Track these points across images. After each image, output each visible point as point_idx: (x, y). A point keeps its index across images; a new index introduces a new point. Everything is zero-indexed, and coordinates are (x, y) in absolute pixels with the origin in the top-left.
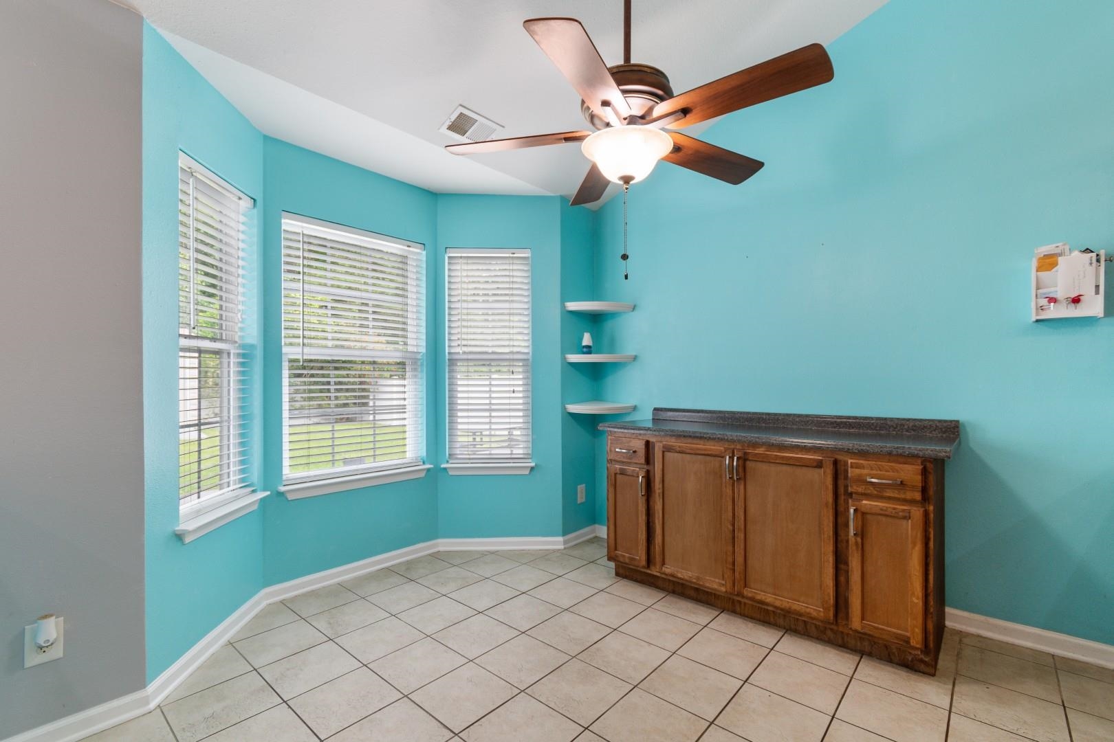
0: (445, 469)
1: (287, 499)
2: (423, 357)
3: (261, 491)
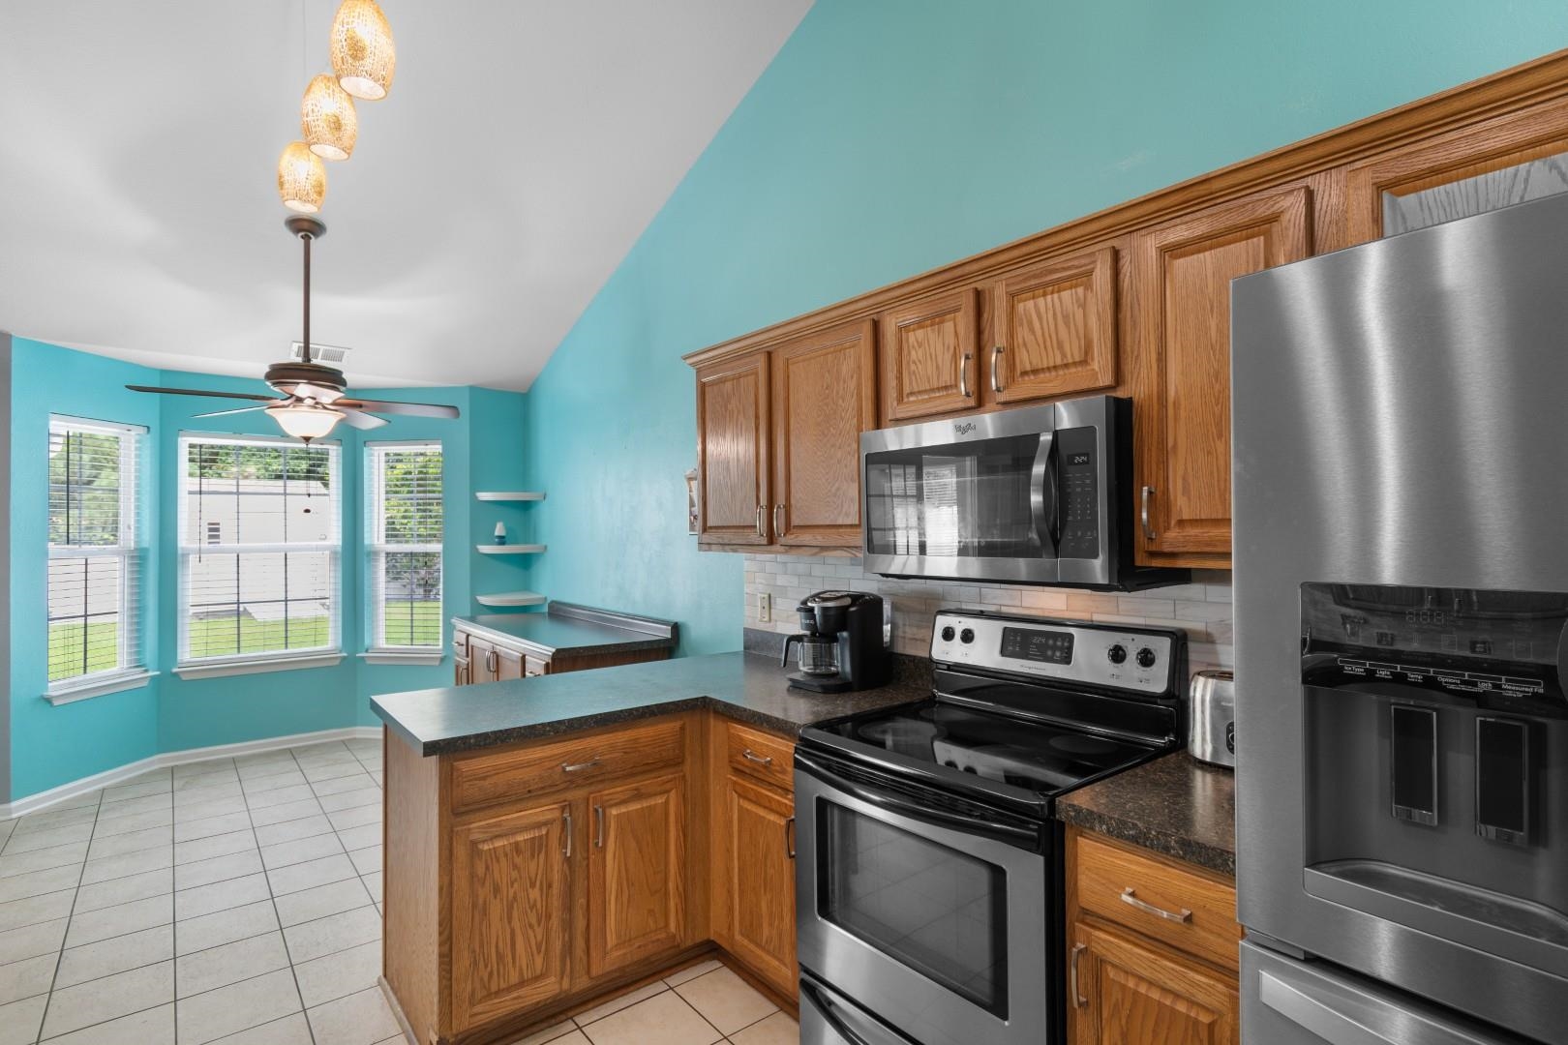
0: (363, 658)
1: (180, 678)
2: (340, 549)
3: (154, 671)
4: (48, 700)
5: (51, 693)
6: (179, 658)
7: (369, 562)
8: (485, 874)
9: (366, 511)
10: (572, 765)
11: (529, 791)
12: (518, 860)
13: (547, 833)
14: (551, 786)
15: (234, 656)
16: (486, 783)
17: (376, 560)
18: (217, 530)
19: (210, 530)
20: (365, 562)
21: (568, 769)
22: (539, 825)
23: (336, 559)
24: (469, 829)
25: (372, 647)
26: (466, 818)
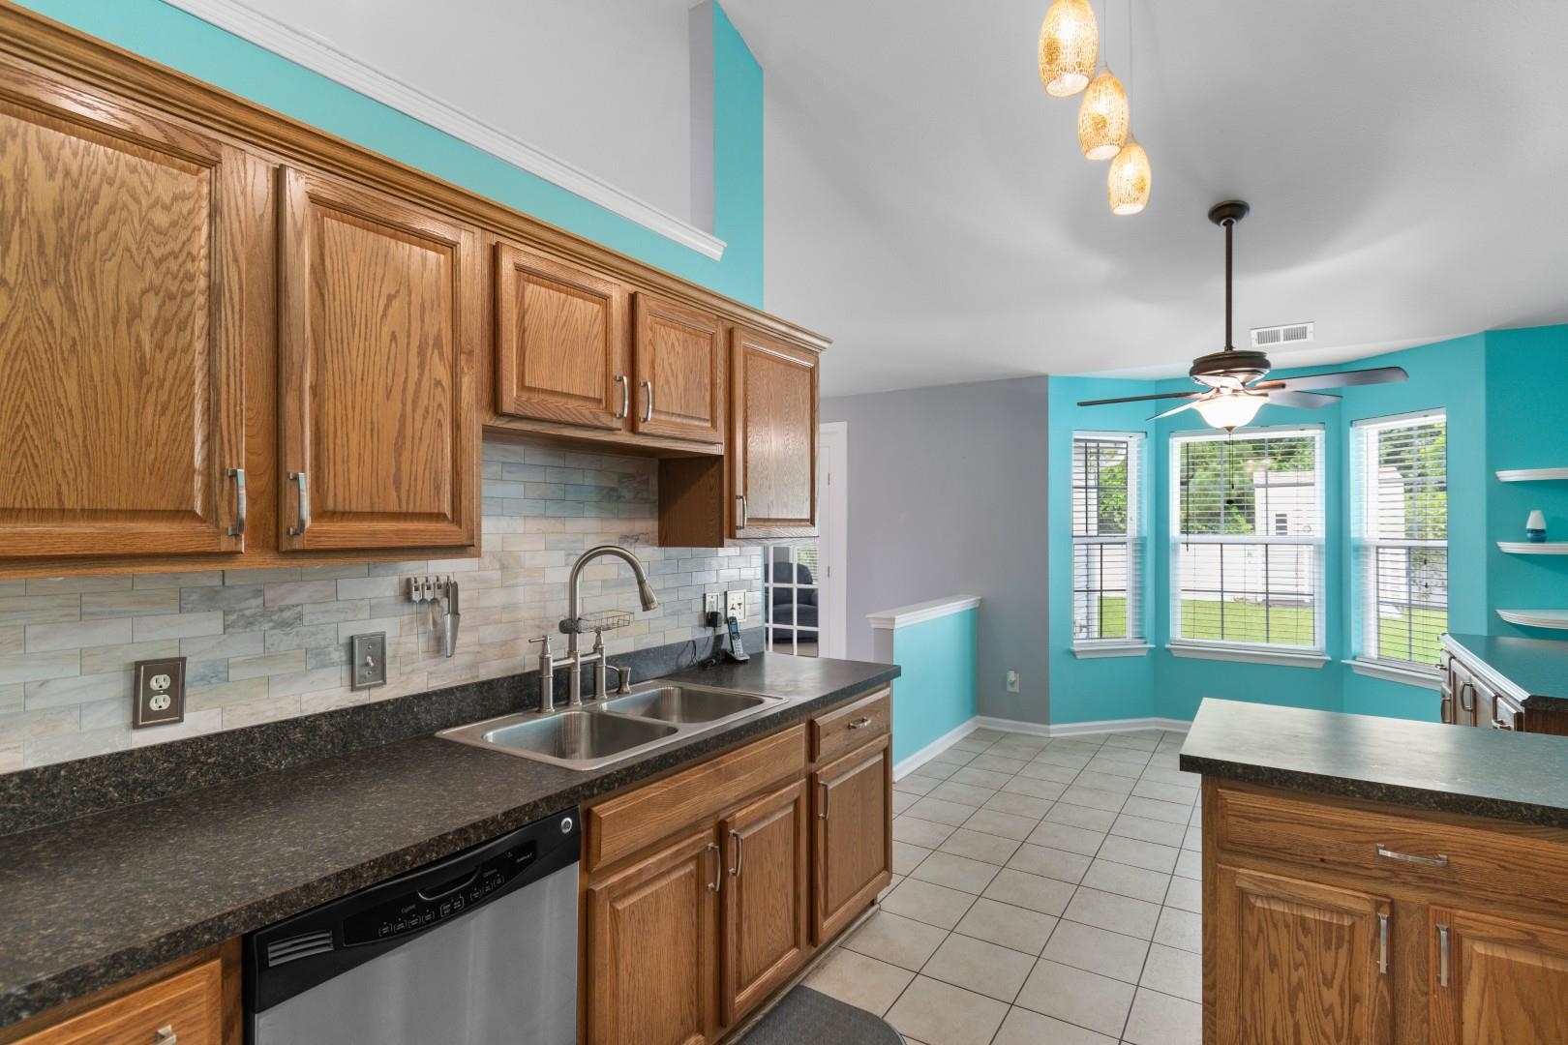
0: (1349, 666)
1: (1172, 655)
2: (1323, 542)
3: (1151, 644)
4: (1073, 654)
5: (1076, 649)
6: (1171, 635)
7: (1357, 558)
8: (1258, 936)
9: (1352, 499)
10: (1394, 850)
11: (1323, 860)
12: (1306, 941)
13: (1353, 926)
14: (1356, 866)
15: (1216, 642)
16: (1260, 827)
17: (1366, 556)
18: (1284, 521)
19: (1278, 521)
20: (1352, 558)
21: (1382, 852)
22: (1342, 912)
23: (1320, 553)
24: (1236, 873)
25: (1362, 655)
26: (1237, 859)
